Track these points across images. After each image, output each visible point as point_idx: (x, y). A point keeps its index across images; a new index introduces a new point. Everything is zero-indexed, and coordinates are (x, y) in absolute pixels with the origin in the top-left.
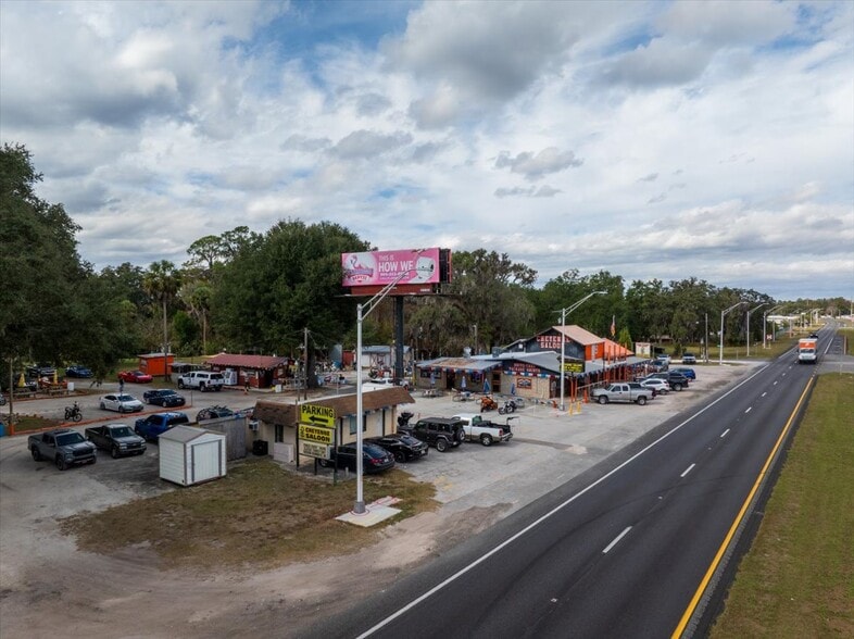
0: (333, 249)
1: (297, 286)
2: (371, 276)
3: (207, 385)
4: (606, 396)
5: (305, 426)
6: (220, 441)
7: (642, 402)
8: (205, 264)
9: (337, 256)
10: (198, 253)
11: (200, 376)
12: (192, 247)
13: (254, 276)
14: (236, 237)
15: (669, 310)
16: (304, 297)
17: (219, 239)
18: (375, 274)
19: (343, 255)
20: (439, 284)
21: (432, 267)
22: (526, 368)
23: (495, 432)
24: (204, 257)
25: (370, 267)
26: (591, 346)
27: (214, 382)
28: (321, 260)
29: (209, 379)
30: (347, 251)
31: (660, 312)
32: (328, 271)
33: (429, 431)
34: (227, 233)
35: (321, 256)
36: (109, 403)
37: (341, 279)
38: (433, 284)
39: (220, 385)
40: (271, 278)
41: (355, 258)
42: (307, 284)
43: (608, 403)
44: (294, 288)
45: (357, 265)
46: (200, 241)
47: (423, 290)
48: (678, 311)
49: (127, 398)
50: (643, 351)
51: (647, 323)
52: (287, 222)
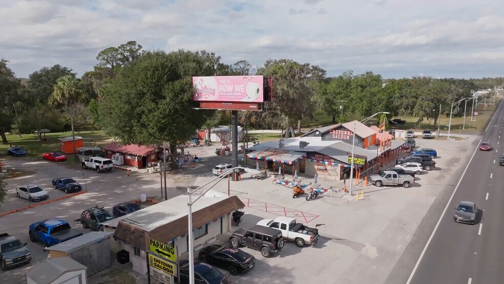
0: (186, 74)
1: (160, 101)
2: (214, 94)
3: (101, 168)
4: (381, 181)
5: (154, 257)
6: (80, 276)
7: (407, 185)
8: (109, 66)
9: (189, 78)
10: (104, 59)
11: (96, 161)
12: (99, 55)
13: (128, 94)
14: (128, 48)
15: (414, 100)
16: (165, 110)
17: (117, 50)
18: (216, 93)
19: (194, 78)
20: (263, 103)
21: (258, 90)
22: (323, 158)
23: (307, 238)
24: (108, 62)
25: (213, 88)
26: (367, 137)
27: (106, 166)
28: (177, 83)
29: (102, 164)
30: (196, 75)
31: (407, 101)
32: (183, 91)
33: (256, 240)
34: (123, 45)
35: (177, 79)
36: (23, 194)
37: (193, 96)
38: (259, 104)
39: (111, 168)
40: (141, 95)
41: (202, 80)
42: (168, 99)
43: (382, 185)
44: (157, 103)
45: (203, 86)
46: (105, 51)
47: (251, 107)
48: (419, 100)
49: (38, 189)
50: (400, 135)
51: (397, 108)
52: (152, 52)
